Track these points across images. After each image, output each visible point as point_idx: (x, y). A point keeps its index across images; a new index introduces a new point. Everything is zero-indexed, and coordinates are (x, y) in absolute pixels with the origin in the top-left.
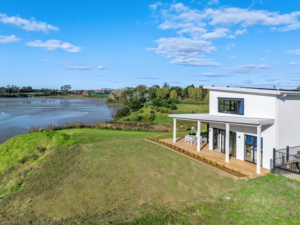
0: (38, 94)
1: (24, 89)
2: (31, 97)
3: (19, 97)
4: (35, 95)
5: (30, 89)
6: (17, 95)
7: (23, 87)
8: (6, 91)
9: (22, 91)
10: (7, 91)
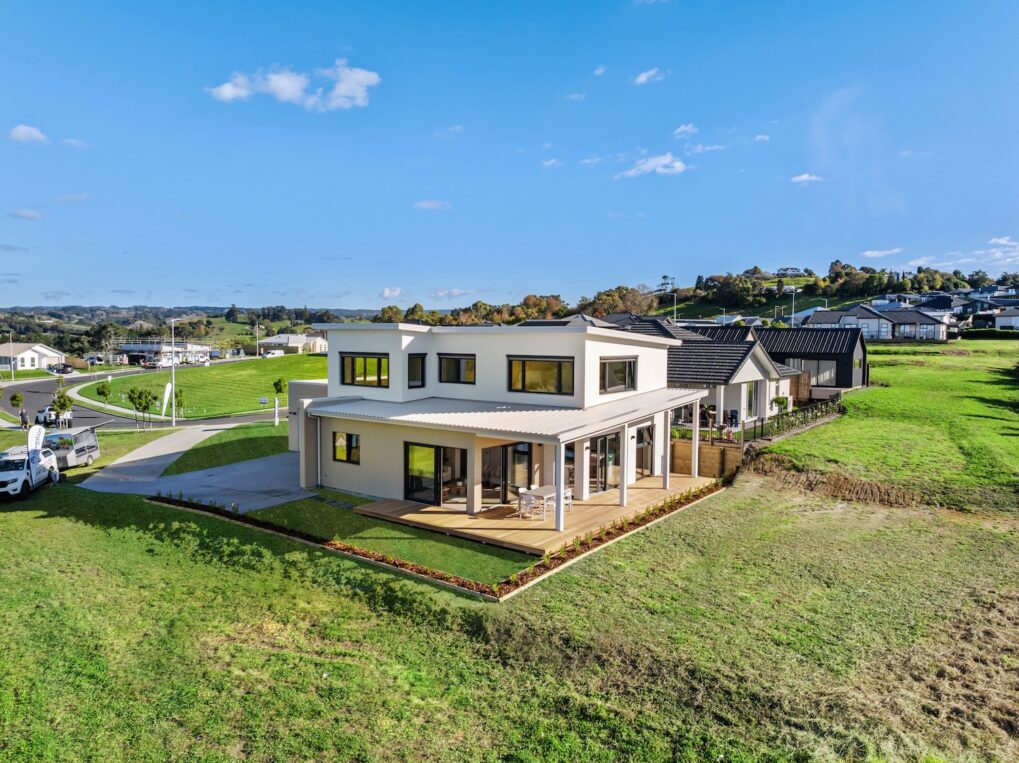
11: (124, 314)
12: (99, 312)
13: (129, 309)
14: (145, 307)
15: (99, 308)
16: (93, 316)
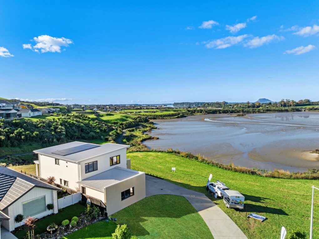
0: (314, 107)
1: (301, 102)
2: (305, 111)
3: (290, 112)
4: (309, 108)
5: (307, 102)
6: (289, 110)
7: (300, 101)
8: (280, 106)
9: (297, 105)
10: (282, 105)
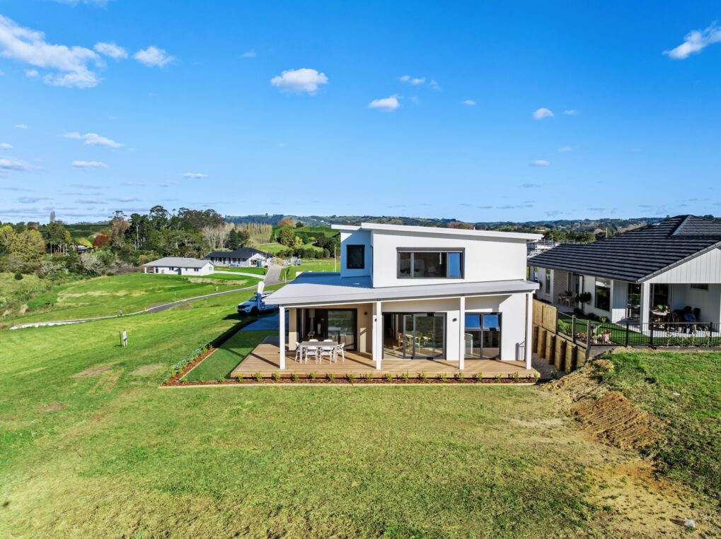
11: (592, 224)
12: (576, 224)
13: (597, 221)
14: (608, 219)
15: (576, 221)
16: (572, 226)
